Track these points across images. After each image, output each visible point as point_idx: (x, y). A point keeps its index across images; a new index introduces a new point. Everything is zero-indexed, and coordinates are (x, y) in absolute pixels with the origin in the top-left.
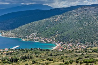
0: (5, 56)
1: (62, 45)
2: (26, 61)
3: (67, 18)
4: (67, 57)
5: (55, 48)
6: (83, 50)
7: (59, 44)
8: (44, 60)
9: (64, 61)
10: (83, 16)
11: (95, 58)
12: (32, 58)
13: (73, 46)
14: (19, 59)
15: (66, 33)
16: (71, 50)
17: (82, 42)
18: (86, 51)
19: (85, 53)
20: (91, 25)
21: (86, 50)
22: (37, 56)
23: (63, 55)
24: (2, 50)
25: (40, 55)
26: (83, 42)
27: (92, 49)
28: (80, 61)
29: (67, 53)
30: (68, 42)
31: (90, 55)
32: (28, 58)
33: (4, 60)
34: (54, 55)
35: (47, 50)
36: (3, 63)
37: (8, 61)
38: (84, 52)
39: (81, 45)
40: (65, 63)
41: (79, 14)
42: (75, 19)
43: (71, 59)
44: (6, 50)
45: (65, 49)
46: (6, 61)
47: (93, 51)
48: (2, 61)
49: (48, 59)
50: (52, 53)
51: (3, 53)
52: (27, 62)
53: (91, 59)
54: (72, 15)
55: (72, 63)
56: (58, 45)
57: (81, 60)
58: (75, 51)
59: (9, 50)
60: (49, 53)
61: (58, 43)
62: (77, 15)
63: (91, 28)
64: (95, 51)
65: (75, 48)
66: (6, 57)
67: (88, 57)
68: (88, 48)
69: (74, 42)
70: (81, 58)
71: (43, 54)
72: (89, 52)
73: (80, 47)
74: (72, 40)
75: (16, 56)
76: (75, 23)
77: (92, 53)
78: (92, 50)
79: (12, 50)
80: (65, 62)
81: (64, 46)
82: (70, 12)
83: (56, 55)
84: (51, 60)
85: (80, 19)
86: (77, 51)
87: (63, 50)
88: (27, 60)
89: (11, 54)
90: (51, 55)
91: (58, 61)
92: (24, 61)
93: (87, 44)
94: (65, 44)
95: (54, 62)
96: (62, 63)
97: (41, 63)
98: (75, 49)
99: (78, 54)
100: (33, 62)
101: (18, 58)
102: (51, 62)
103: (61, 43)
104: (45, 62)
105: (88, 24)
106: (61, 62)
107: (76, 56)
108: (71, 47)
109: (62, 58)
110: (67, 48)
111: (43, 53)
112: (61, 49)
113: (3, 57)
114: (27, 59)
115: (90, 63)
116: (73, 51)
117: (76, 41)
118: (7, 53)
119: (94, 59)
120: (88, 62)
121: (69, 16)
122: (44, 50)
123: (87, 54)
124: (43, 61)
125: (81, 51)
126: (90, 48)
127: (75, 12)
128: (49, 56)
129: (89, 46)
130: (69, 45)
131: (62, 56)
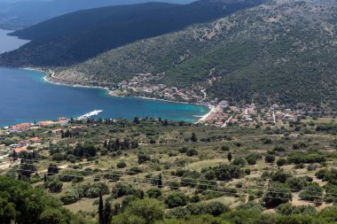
0: (60, 139)
1: (225, 110)
2: (119, 154)
3: (241, 28)
4: (239, 145)
5: (204, 118)
6: (287, 126)
7: (218, 106)
8: (173, 152)
9: (230, 158)
10: (293, 22)
11: (324, 148)
12: (137, 146)
13: (259, 112)
14: (99, 149)
15: (238, 74)
16: (251, 125)
17: (287, 101)
18: (297, 130)
19: (295, 135)
20: (315, 49)
21: (296, 125)
22: (152, 142)
23: (229, 139)
24: (50, 123)
25: (161, 137)
26: (289, 102)
27: (315, 121)
28: (277, 158)
29: (242, 132)
30: (243, 101)
31: (310, 140)
32: (125, 146)
33: (58, 151)
34: (203, 140)
35: (181, 124)
36: (54, 159)
37: (69, 153)
38: (290, 132)
39: (282, 110)
40: (235, 163)
41: (280, 16)
42: (267, 31)
43: (251, 151)
44: (63, 122)
45: (235, 123)
46: (63, 153)
47: (318, 129)
48: (52, 153)
49: (183, 151)
50: (196, 134)
51: (54, 131)
52: (122, 158)
53: (310, 151)
54: (259, 19)
55: (254, 163)
56: (213, 109)
57: (282, 153)
58: (264, 127)
59: (72, 122)
60: (188, 134)
61: (215, 104)
62: (272, 20)
63: (314, 59)
64: (323, 130)
65: (265, 119)
66: (62, 144)
67: (303, 146)
68: (302, 121)
69: (261, 103)
70: (281, 150)
71: (168, 137)
72: (307, 132)
73: (280, 116)
74: (256, 95)
75: (90, 140)
76: (267, 43)
77: (315, 136)
78: (315, 127)
79: (80, 122)
80: (232, 160)
81: (232, 112)
82: (252, 9)
83: (208, 140)
84: (191, 153)
85: (281, 31)
86: (272, 127)
87: (230, 124)
88: (123, 152)
89: (76, 134)
90: (194, 139)
91: (212, 158)
92: (114, 156)
93: (300, 108)
94: (233, 108)
95: (201, 159)
96: (226, 161)
97: (162, 160)
98: (264, 122)
99: (272, 137)
100: (140, 158)
101: (96, 146)
102: (193, 158)
103: (224, 104)
104: (174, 158)
105: (305, 47)
106: (221, 160)
107: (268, 142)
108: (252, 116)
109: (224, 149)
110: (239, 118)
111: (170, 131)
112: (224, 121)
113: (54, 142)
114: (123, 149)
115: (307, 165)
116: (258, 127)
117: (269, 100)
118: (65, 131)
119: (320, 154)
120: (304, 162)
121: (250, 22)
122: (173, 125)
123: (298, 138)
124: (171, 155)
125: (282, 128)
126: (308, 120)
127: (268, 11)
128: (187, 140)
129: (307, 114)
130: (246, 112)
131: (226, 141)
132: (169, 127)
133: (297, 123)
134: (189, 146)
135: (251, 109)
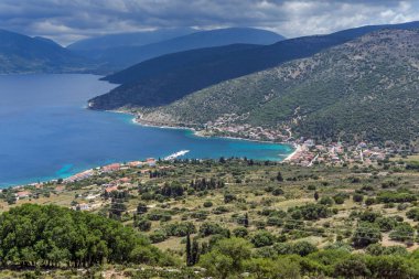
0: (149, 179)
1: (311, 149)
2: (206, 193)
3: (326, 66)
4: (325, 184)
5: (289, 157)
6: (375, 165)
7: (304, 145)
8: (259, 191)
9: (316, 197)
10: (379, 59)
11: (414, 187)
12: (223, 185)
13: (346, 150)
14: (186, 189)
15: (323, 113)
16: (338, 164)
17: (375, 139)
18: (386, 168)
19: (384, 174)
20: (402, 86)
21: (385, 164)
22: (238, 182)
23: (316, 178)
24: (139, 163)
25: (247, 176)
26: (376, 140)
27: (404, 160)
28: (366, 197)
29: (328, 171)
30: (330, 140)
31: (399, 179)
32: (212, 185)
33: (146, 191)
34: (288, 179)
35: (267, 163)
36: (143, 198)
37: (157, 193)
38: (378, 171)
39: (370, 148)
40: (322, 203)
41: (365, 54)
42: (353, 69)
43: (339, 190)
44: (151, 162)
45: (322, 162)
46: (152, 193)
47: (408, 168)
48: (141, 192)
49: (269, 190)
50: (282, 173)
51: (143, 171)
52: (209, 197)
53: (400, 190)
54: (345, 57)
55: (342, 203)
56: (299, 148)
57: (370, 193)
58: (351, 166)
59: (160, 162)
60: (274, 173)
61: (301, 143)
62: (357, 57)
63: (402, 96)
64: (413, 168)
65: (352, 158)
66: (150, 183)
67: (392, 184)
68: (391, 159)
69: (347, 141)
70: (369, 189)
71: (254, 176)
72: (397, 171)
73: (367, 155)
74: (342, 133)
75: (178, 180)
76: (352, 81)
77: (405, 174)
78: (405, 165)
79: (168, 162)
80: (319, 199)
81: (318, 151)
82: (337, 47)
83: (295, 179)
84: (277, 193)
85: (367, 68)
86: (359, 165)
87: (316, 163)
88: (209, 192)
89: (164, 174)
90: (279, 178)
91: (298, 197)
92: (201, 195)
93: (388, 146)
94: (319, 147)
95: (287, 198)
96: (313, 200)
97: (249, 200)
98: (351, 160)
99: (360, 176)
100: (226, 197)
101: (183, 186)
102: (279, 197)
103: (310, 142)
104: (260, 198)
105: (392, 84)
106: (308, 200)
107: (356, 181)
108: (339, 155)
109: (311, 188)
110: (326, 157)
111: (256, 171)
112: (310, 160)
113: (143, 182)
114: (209, 188)
115: (397, 204)
116: (345, 165)
117: (356, 138)
118: (153, 171)
119: (411, 193)
120: (393, 201)
121: (335, 61)
122: (259, 164)
123: (388, 176)
124: (257, 195)
125: (370, 166)
126: (397, 158)
127: (353, 49)
128: (272, 180)
129: (395, 152)
130: (332, 150)
131: (313, 181)
132: (255, 166)
133: (386, 162)
134: (275, 185)
135: (338, 147)
